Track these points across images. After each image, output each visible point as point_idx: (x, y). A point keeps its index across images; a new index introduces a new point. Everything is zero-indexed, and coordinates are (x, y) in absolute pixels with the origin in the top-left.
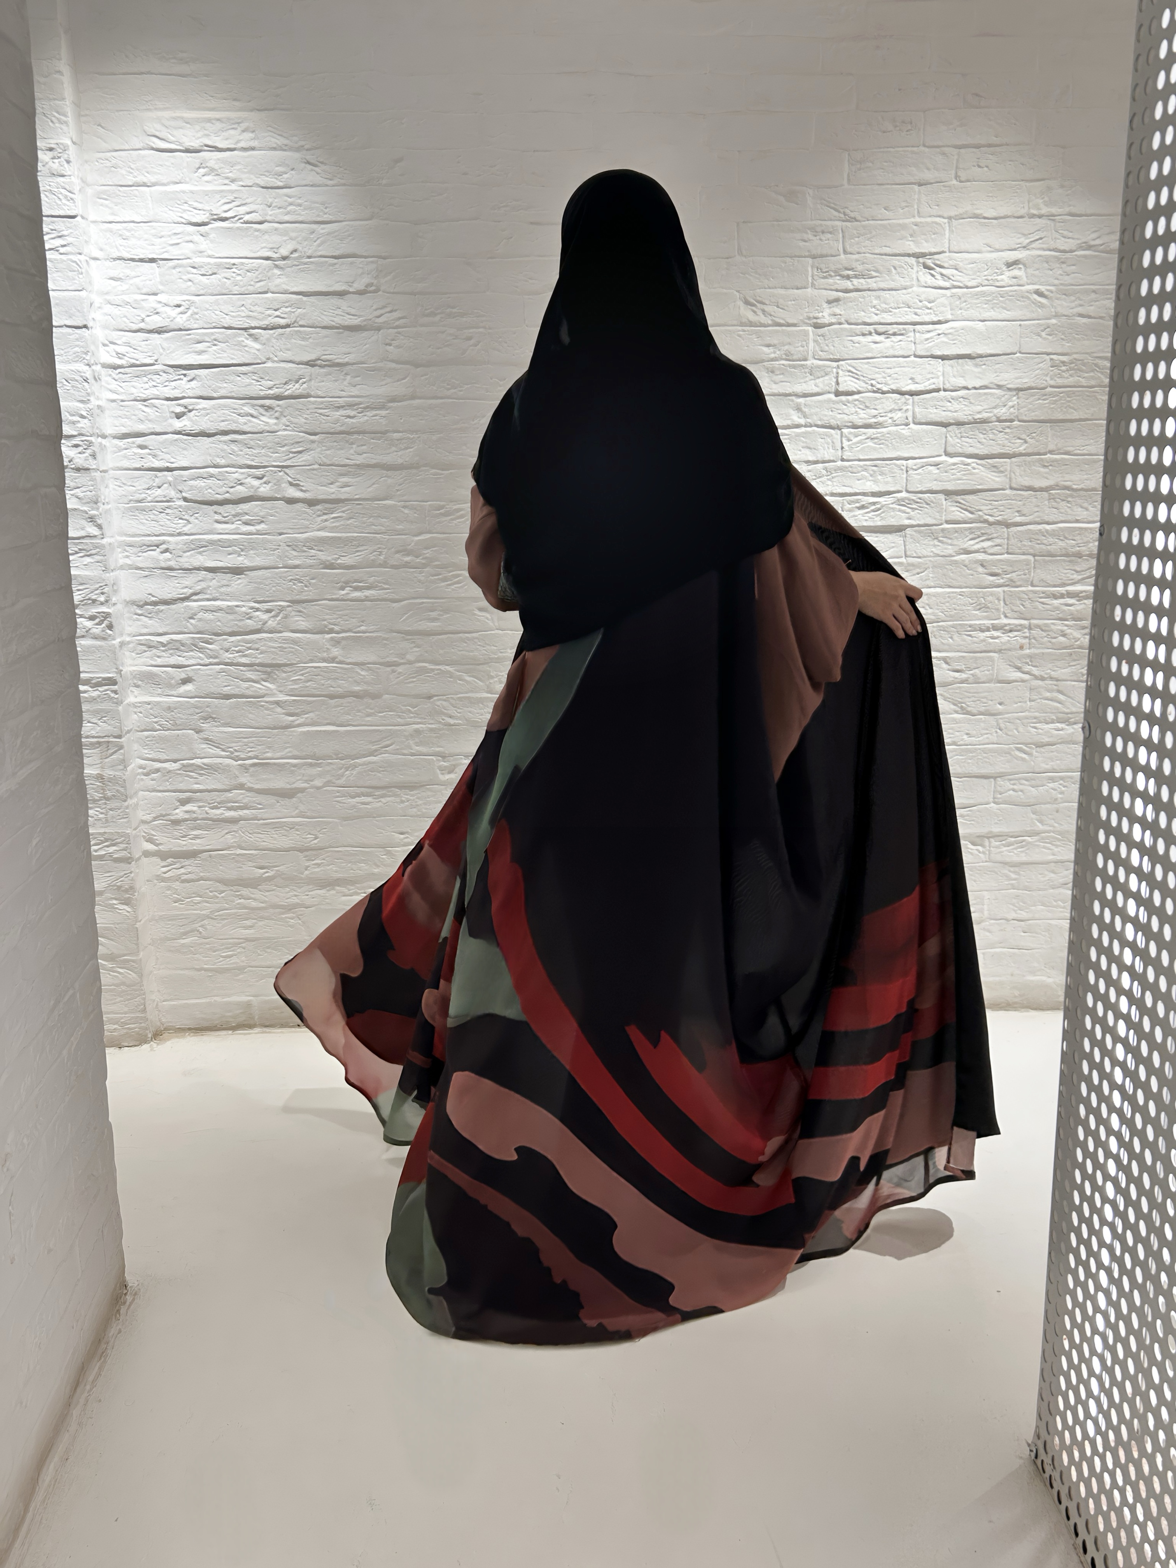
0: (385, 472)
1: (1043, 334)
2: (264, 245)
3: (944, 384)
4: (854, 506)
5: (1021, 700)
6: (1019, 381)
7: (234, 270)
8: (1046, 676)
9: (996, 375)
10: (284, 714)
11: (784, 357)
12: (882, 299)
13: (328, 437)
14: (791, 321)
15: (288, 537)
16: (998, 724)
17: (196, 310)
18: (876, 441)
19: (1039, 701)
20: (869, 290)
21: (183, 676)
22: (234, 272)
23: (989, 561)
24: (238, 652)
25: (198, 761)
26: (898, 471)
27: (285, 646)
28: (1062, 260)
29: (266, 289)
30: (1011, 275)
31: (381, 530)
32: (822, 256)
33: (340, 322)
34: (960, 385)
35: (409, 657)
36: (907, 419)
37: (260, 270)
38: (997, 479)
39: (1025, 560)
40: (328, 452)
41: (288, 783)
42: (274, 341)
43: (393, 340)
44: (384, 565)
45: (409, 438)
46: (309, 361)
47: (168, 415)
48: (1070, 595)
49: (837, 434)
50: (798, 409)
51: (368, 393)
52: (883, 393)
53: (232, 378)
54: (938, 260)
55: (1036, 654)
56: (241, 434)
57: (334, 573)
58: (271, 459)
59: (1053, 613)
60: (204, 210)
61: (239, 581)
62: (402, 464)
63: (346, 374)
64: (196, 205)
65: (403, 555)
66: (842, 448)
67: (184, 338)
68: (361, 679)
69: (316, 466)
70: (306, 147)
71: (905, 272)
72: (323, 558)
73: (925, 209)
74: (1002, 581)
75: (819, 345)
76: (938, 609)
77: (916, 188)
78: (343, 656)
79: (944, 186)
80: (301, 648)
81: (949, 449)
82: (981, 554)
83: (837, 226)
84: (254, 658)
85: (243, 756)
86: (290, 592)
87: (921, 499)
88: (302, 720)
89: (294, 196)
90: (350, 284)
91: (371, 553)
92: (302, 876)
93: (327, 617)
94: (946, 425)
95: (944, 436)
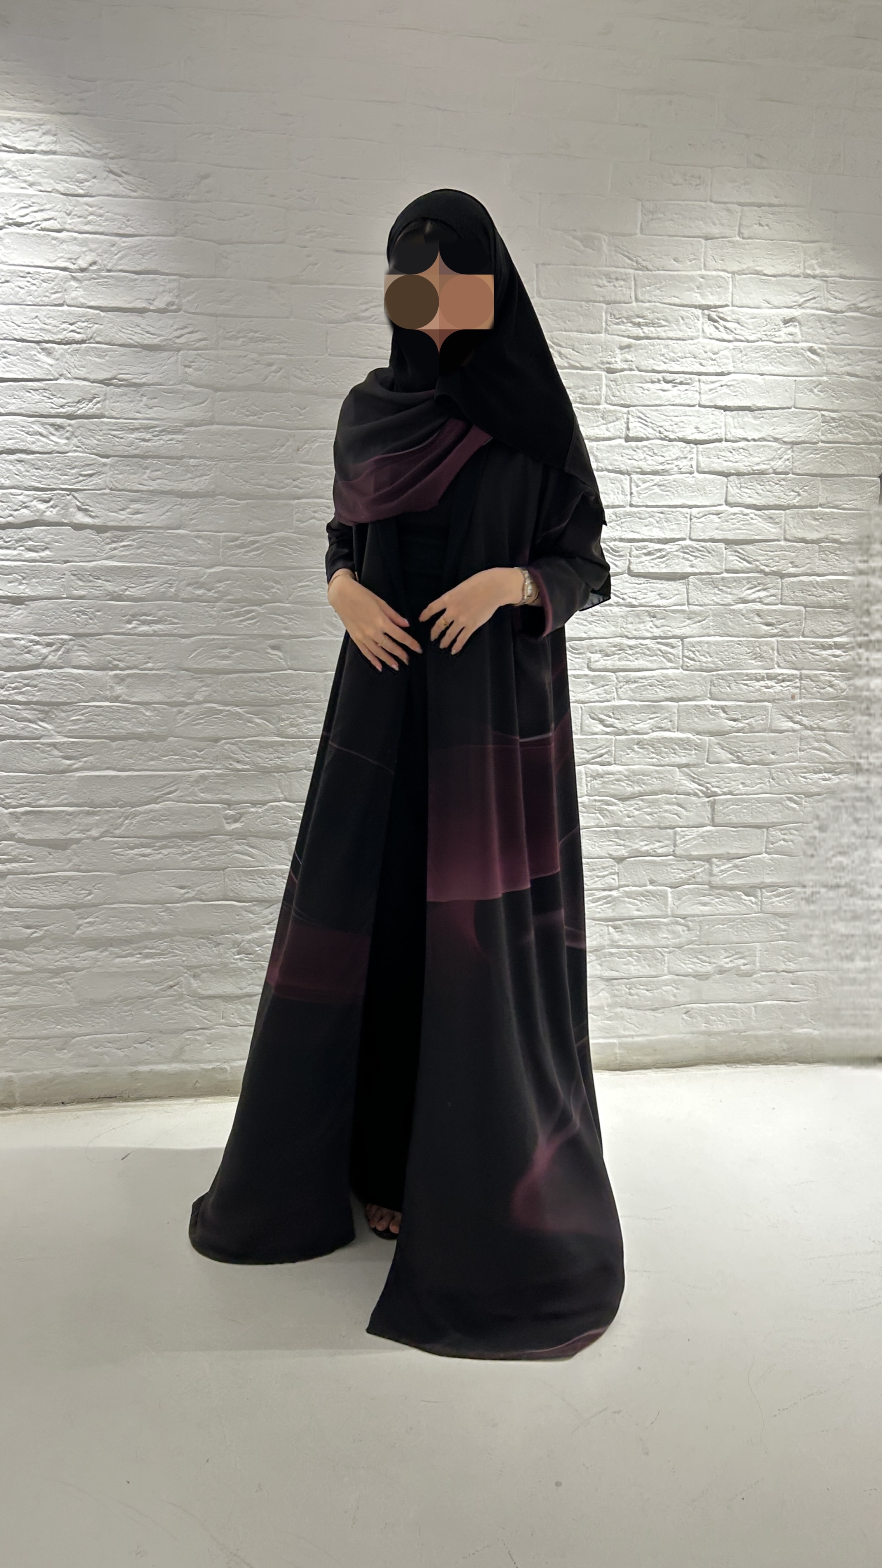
0: (179, 499)
1: (815, 390)
2: (60, 255)
3: (726, 434)
4: (641, 552)
5: (792, 750)
6: (794, 434)
7: (28, 279)
8: (814, 726)
9: (773, 428)
10: (60, 757)
12: (670, 348)
13: (121, 461)
14: (585, 364)
15: (73, 565)
16: (771, 774)
18: (663, 488)
19: (808, 751)
20: (658, 338)
22: (28, 282)
23: (764, 611)
24: (14, 689)
26: (682, 519)
27: (65, 683)
28: (833, 320)
29: (61, 302)
30: (787, 332)
31: (173, 560)
32: (615, 302)
33: (139, 341)
34: (741, 437)
35: (198, 697)
36: (692, 467)
37: (57, 281)
38: (773, 530)
39: (797, 611)
40: (120, 476)
41: (62, 833)
42: (68, 356)
43: (192, 362)
44: (174, 598)
45: (205, 465)
46: (105, 379)
48: (837, 646)
49: (626, 479)
51: (165, 416)
52: (670, 440)
53: (22, 393)
54: (722, 313)
55: (806, 704)
56: (28, 454)
57: (122, 605)
58: (59, 482)
59: (822, 664)
61: (20, 612)
62: (197, 491)
63: (142, 395)
65: (195, 588)
66: (631, 493)
68: (146, 720)
69: (107, 491)
70: (110, 155)
71: (692, 323)
72: (110, 589)
73: (711, 263)
74: (775, 631)
75: (611, 389)
76: (717, 658)
77: (703, 241)
78: (127, 695)
79: (729, 241)
80: (83, 686)
81: (730, 499)
82: (759, 604)
83: (630, 274)
84: (32, 695)
85: (14, 804)
86: (74, 624)
87: (702, 547)
88: (80, 764)
89: (96, 206)
90: (150, 301)
91: (161, 585)
92: (74, 936)
93: (112, 652)
94: (727, 475)
95: (725, 486)
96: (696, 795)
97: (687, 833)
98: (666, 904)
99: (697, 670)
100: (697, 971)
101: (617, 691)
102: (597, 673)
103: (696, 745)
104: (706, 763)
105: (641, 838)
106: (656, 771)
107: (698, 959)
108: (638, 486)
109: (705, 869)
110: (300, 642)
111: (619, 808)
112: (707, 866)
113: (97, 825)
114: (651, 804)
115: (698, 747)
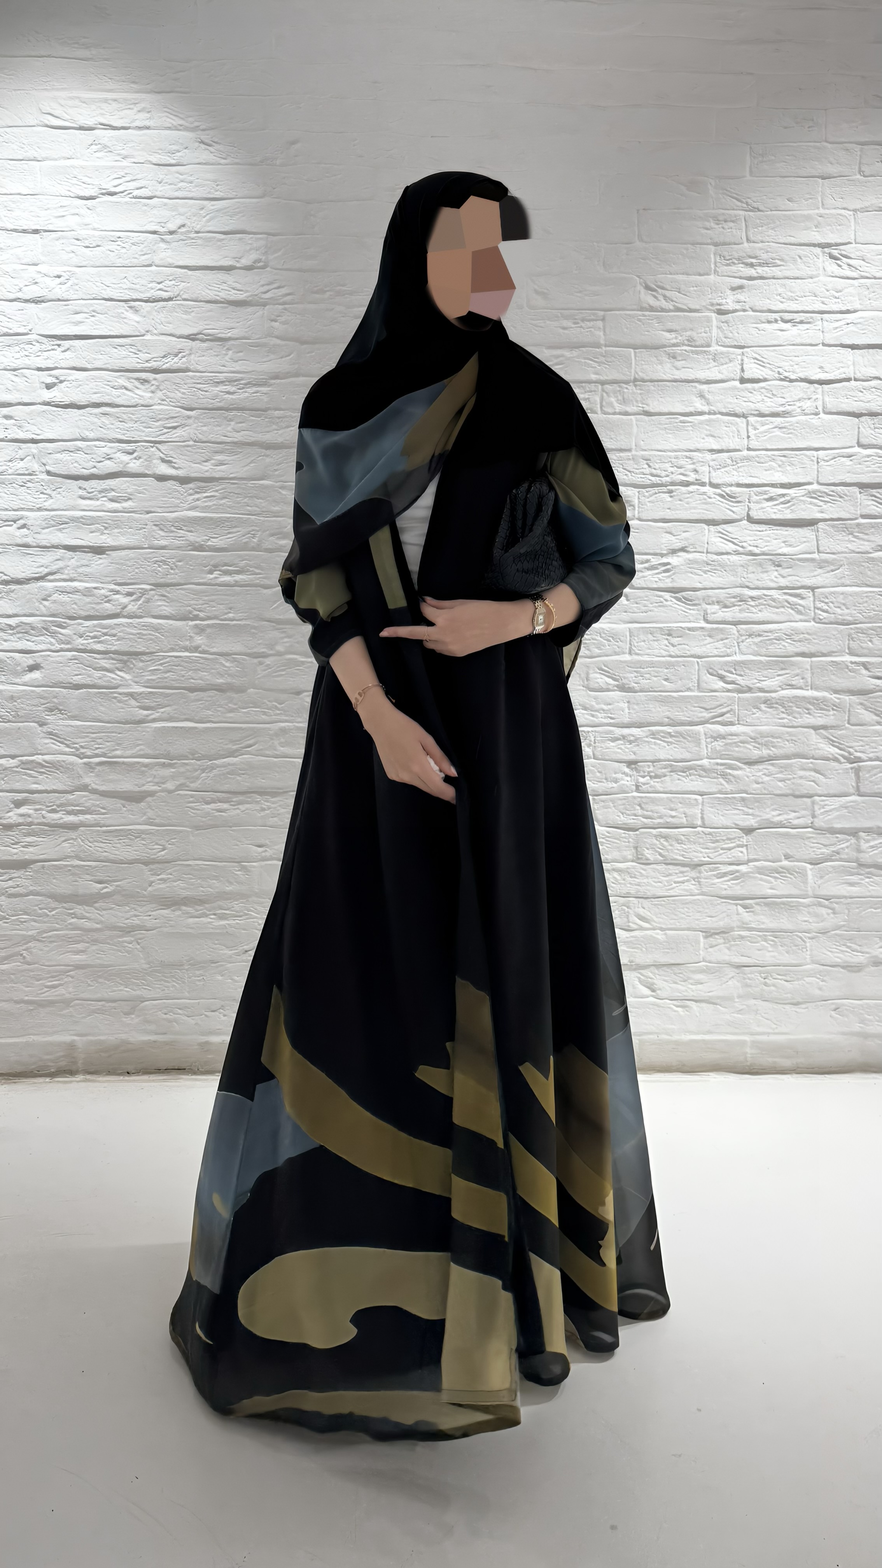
0: (264, 451)
2: (150, 220)
3: (855, 373)
4: (762, 497)
7: (119, 243)
10: (138, 707)
11: (686, 342)
12: (788, 288)
13: (205, 413)
14: (693, 307)
15: (156, 517)
17: (76, 281)
18: (784, 430)
20: (774, 278)
21: (31, 662)
22: (119, 245)
24: (93, 638)
25: (38, 758)
26: (807, 462)
27: (144, 632)
29: (150, 263)
31: (256, 511)
32: (725, 244)
33: (224, 297)
34: (871, 375)
35: (279, 648)
36: (817, 408)
37: (145, 243)
40: (205, 429)
41: (136, 785)
42: (155, 313)
43: (278, 316)
44: (257, 548)
45: (290, 416)
46: (190, 335)
47: (38, 385)
49: (743, 423)
50: (702, 396)
51: (250, 369)
52: (791, 381)
53: (108, 349)
54: (846, 250)
56: (113, 407)
57: (203, 556)
58: (143, 434)
60: (93, 185)
61: (101, 561)
62: (282, 443)
63: (228, 349)
64: (85, 179)
65: (278, 538)
66: (748, 437)
67: (61, 308)
68: (226, 671)
69: (191, 443)
70: (201, 127)
71: (811, 261)
72: (192, 539)
73: (829, 201)
75: (722, 331)
76: (855, 610)
77: (820, 180)
78: (207, 646)
79: (849, 180)
80: (162, 635)
81: (863, 440)
83: (740, 215)
84: (111, 645)
85: (89, 753)
86: (154, 574)
87: (833, 491)
88: (158, 714)
89: (186, 174)
90: (238, 260)
91: (244, 536)
92: (145, 893)
93: (192, 602)
94: (858, 415)
95: (857, 428)
96: (836, 760)
97: (827, 802)
98: (805, 882)
99: (831, 623)
100: (847, 962)
101: (739, 646)
102: (715, 626)
103: (834, 705)
104: (847, 725)
105: (772, 807)
106: (788, 733)
107: (848, 947)
108: (755, 429)
109: (851, 844)
111: (745, 772)
112: (853, 841)
113: (173, 777)
114: (783, 770)
115: (836, 707)
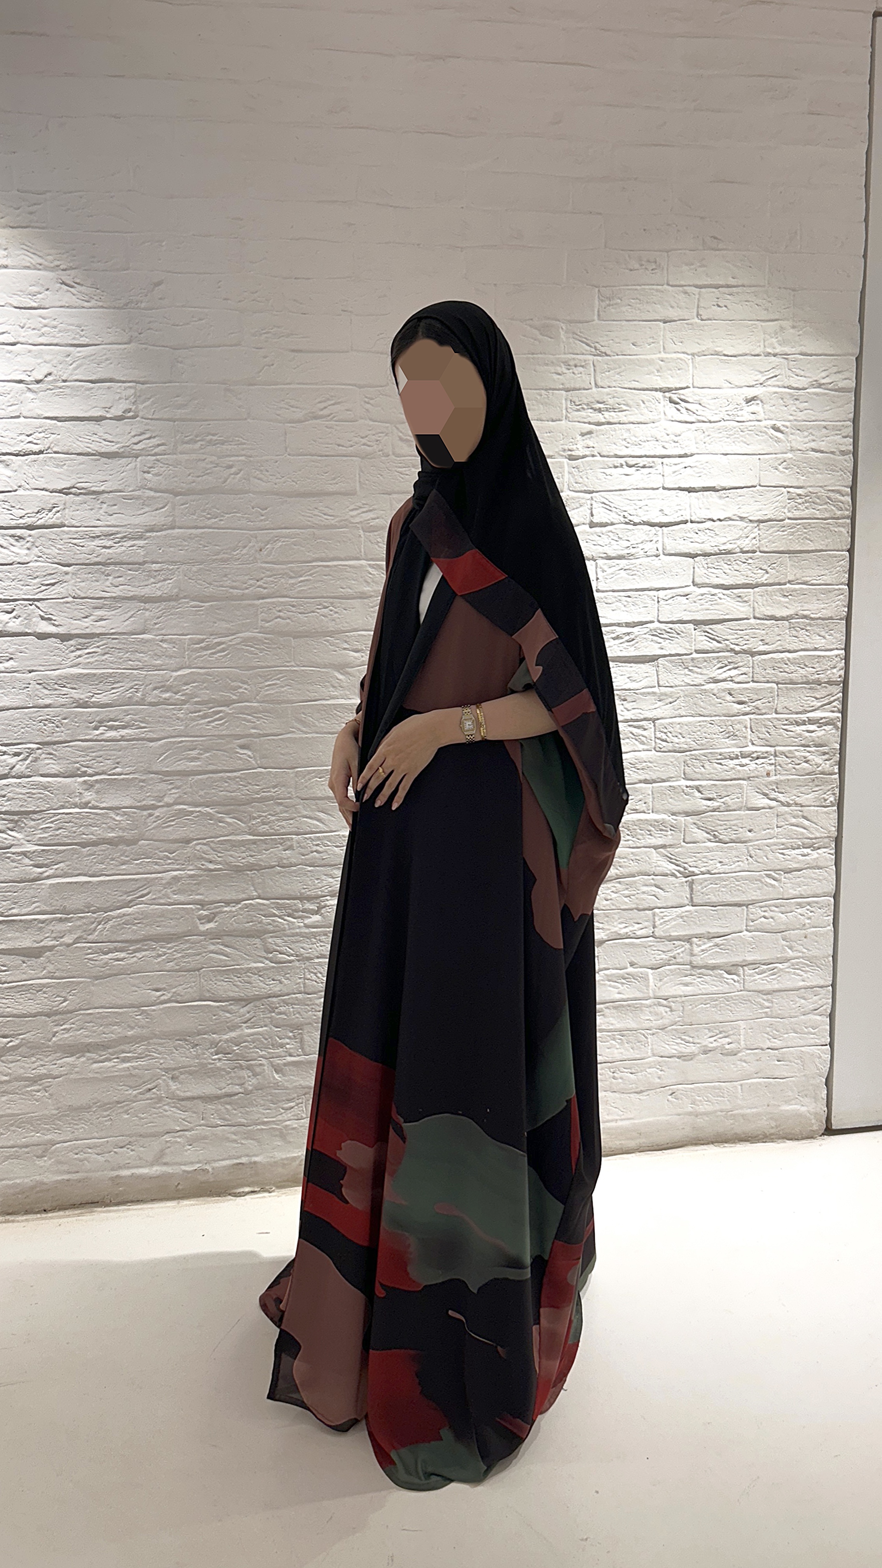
0: (142, 604)
1: (780, 468)
2: (15, 368)
3: (691, 516)
5: (769, 827)
6: (760, 513)
8: (791, 802)
9: (738, 507)
10: (31, 865)
12: (632, 432)
13: (83, 569)
15: (38, 675)
16: (748, 852)
18: (629, 571)
19: (786, 827)
20: (620, 423)
23: (736, 690)
26: (650, 602)
27: (34, 791)
28: (795, 397)
29: (18, 414)
30: (749, 411)
31: (138, 665)
32: (575, 389)
33: (96, 449)
34: (706, 517)
35: (168, 799)
36: (658, 550)
37: (12, 394)
38: (742, 609)
39: (768, 688)
40: (83, 584)
41: (35, 941)
42: (26, 468)
43: (151, 467)
44: (141, 702)
45: (168, 569)
46: (64, 489)
48: (811, 721)
51: (126, 523)
52: (635, 524)
54: (682, 395)
55: (782, 781)
57: (88, 712)
58: (21, 592)
59: (796, 740)
62: (161, 596)
63: (102, 502)
65: (162, 691)
68: (117, 825)
69: (70, 599)
70: (62, 267)
71: (653, 406)
72: (76, 696)
73: (670, 346)
74: (748, 709)
75: (573, 479)
76: (690, 738)
77: (661, 324)
78: (97, 801)
79: (688, 324)
80: (52, 793)
81: (697, 580)
82: (731, 683)
83: (589, 360)
86: (41, 733)
87: (671, 629)
88: (53, 871)
89: (49, 318)
90: (107, 409)
91: (127, 691)
92: (51, 1043)
93: (79, 759)
94: (693, 556)
95: (692, 567)
96: (674, 875)
97: (665, 914)
98: (647, 985)
99: (670, 752)
100: (681, 1052)
103: (672, 826)
104: (683, 844)
105: (619, 921)
106: (632, 853)
107: (683, 1040)
108: (603, 571)
109: (685, 949)
110: (268, 740)
112: (687, 946)
113: (70, 931)
114: (628, 887)
115: (674, 827)
